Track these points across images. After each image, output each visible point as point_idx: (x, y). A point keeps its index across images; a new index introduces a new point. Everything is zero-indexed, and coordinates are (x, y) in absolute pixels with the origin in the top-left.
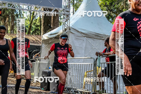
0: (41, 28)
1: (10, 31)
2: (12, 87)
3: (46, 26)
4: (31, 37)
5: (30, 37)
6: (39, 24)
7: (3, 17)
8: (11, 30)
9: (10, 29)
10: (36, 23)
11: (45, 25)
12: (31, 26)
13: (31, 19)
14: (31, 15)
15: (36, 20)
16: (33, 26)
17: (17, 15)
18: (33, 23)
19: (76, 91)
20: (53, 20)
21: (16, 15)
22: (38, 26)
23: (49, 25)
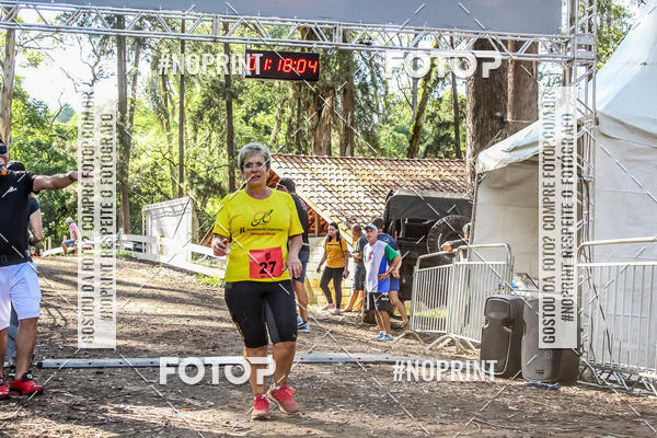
0: (457, 132)
1: (338, 151)
2: (365, 363)
3: (482, 120)
4: (423, 168)
5: (418, 168)
6: (449, 117)
7: (312, 97)
8: (343, 146)
9: (338, 141)
10: (439, 113)
11: (481, 116)
12: (417, 128)
13: (419, 99)
14: (415, 84)
15: (440, 100)
16: (428, 128)
17: (364, 88)
18: (426, 114)
19: (634, 378)
20: (516, 92)
21: (359, 87)
22: (446, 125)
23: (498, 114)
